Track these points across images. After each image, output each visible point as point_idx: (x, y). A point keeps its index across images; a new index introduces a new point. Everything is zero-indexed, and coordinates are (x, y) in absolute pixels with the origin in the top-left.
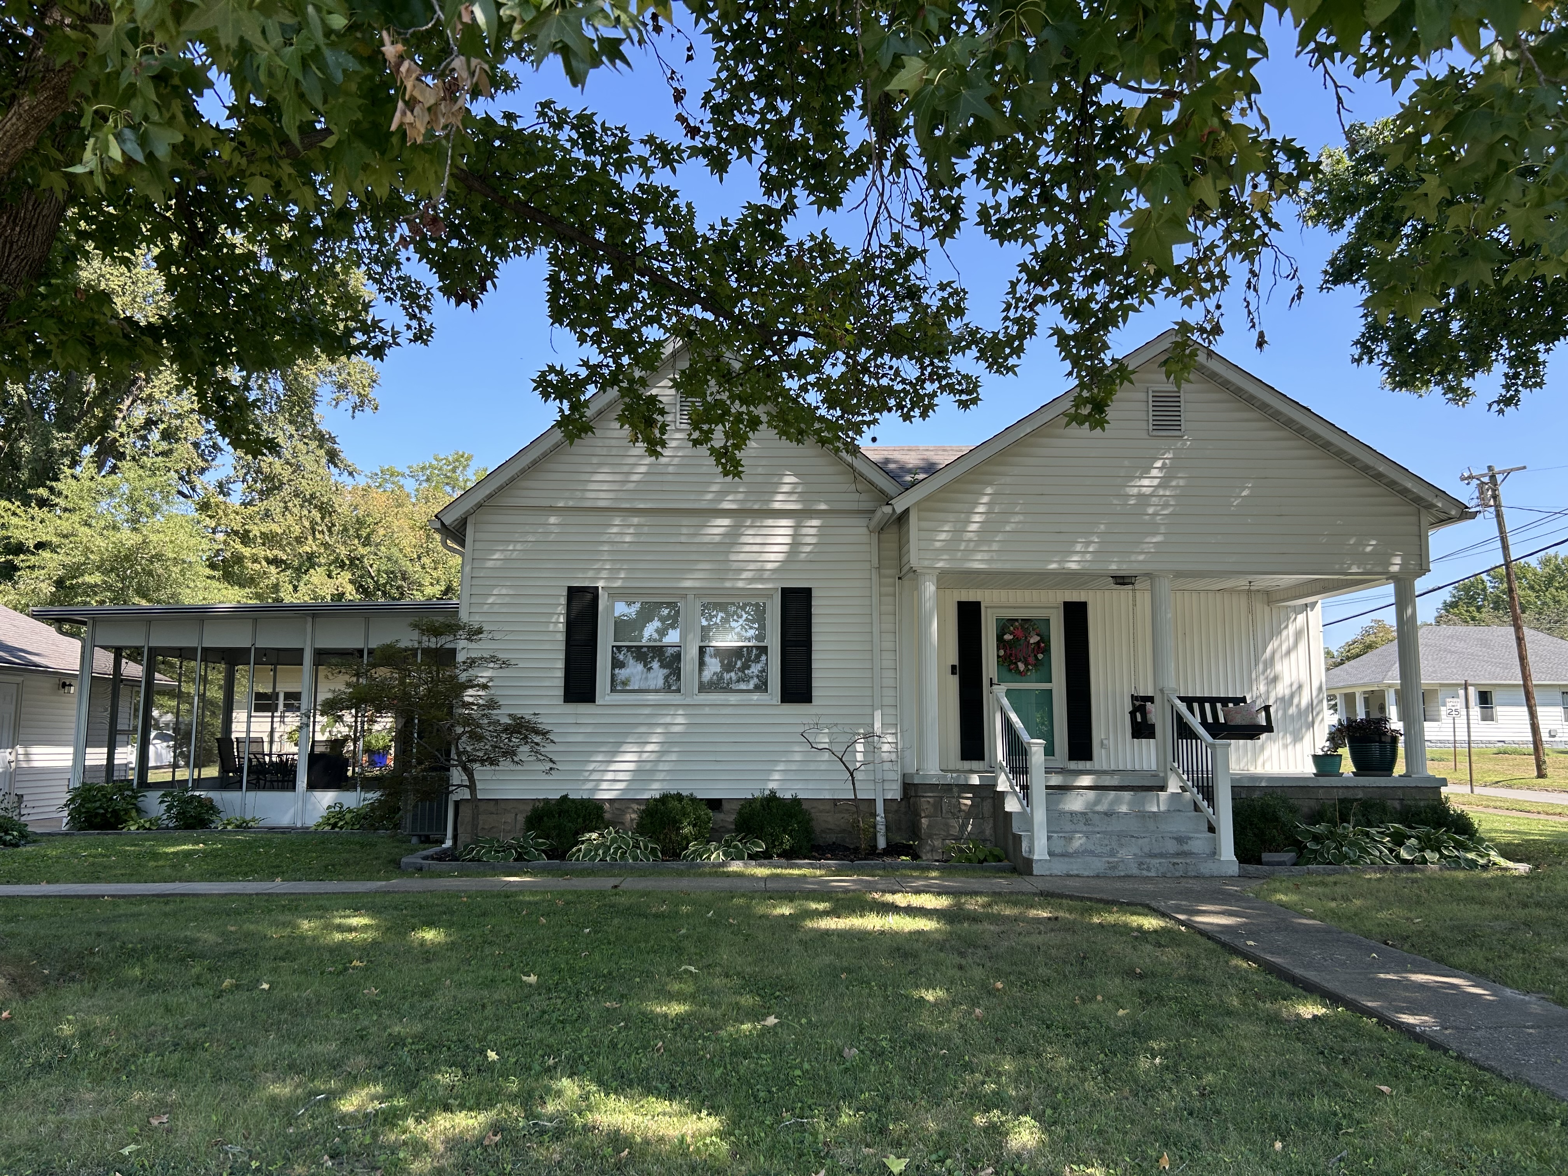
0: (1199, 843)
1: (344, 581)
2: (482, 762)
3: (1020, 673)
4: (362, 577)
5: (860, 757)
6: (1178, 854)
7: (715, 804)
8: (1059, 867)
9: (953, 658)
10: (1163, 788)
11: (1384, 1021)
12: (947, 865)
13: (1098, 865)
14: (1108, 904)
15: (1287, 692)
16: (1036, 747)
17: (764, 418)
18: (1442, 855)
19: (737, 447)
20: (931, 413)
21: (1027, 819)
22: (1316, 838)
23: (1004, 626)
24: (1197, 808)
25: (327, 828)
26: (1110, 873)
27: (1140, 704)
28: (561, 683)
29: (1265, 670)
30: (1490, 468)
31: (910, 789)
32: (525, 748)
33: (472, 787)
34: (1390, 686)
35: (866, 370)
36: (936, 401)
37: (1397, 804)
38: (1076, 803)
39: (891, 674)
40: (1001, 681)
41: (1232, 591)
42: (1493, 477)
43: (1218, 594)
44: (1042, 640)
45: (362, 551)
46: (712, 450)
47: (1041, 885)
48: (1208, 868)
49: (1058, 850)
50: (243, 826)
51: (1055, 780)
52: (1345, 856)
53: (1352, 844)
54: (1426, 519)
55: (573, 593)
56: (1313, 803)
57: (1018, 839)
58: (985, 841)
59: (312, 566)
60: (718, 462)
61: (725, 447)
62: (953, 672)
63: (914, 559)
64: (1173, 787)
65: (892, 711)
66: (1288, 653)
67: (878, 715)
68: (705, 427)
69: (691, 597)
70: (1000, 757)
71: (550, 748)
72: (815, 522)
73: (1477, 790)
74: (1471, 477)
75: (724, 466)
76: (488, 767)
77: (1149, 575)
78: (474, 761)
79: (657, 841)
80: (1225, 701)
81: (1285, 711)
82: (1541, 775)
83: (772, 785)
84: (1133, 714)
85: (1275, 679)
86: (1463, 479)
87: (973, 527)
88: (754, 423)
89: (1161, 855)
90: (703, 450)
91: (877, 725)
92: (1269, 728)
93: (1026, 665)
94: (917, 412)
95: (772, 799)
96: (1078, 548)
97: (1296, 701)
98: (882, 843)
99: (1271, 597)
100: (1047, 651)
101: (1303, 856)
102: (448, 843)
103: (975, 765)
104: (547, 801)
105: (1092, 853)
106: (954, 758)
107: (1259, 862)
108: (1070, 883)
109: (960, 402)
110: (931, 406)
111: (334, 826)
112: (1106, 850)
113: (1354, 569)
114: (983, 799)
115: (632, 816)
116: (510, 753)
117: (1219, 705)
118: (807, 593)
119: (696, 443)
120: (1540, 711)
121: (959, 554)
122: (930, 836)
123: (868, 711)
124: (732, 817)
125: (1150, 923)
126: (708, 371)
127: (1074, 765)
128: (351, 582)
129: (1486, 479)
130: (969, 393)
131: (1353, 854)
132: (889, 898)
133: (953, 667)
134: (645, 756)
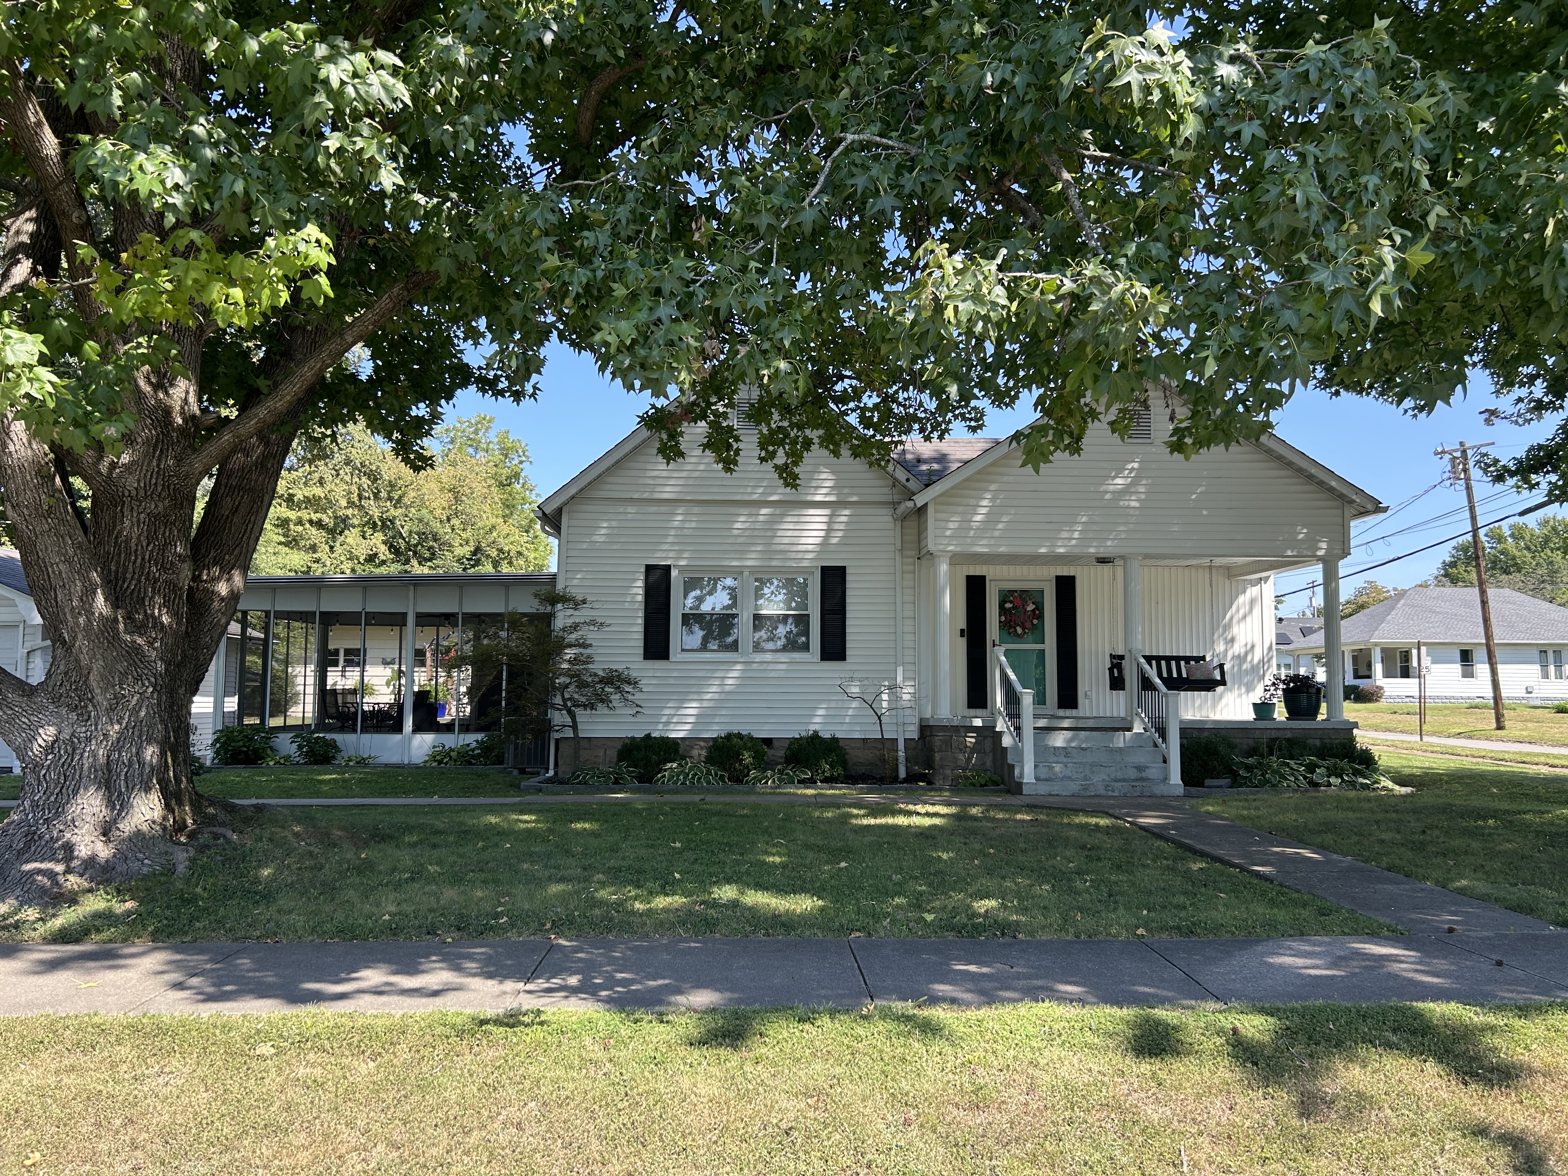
0: (1154, 772)
1: (377, 541)
2: (585, 706)
3: (1018, 636)
4: (394, 537)
5: (885, 704)
6: (1137, 780)
7: (768, 742)
8: (1043, 789)
9: (962, 623)
10: (1130, 729)
11: (1243, 869)
12: (956, 788)
13: (1073, 787)
14: (1076, 811)
15: (1243, 651)
16: (1027, 697)
17: (816, 441)
18: (1343, 780)
19: (795, 463)
20: (946, 436)
21: (1019, 752)
22: (1248, 768)
23: (1005, 596)
24: (1156, 745)
25: (435, 764)
26: (1083, 793)
27: (1117, 662)
28: (641, 644)
29: (1224, 631)
30: (1462, 444)
31: (926, 729)
32: (618, 696)
33: (574, 727)
34: (1376, 644)
35: (895, 400)
36: (951, 426)
37: (1318, 743)
38: (1059, 740)
39: (911, 637)
40: (1002, 642)
41: (1197, 567)
42: (1464, 452)
43: (1187, 570)
44: (1037, 608)
45: (393, 512)
46: (776, 467)
47: (1028, 801)
48: (1159, 789)
49: (1043, 776)
50: (362, 762)
51: (1042, 723)
52: (1268, 781)
53: (1275, 772)
54: (1349, 511)
55: (649, 569)
56: (1251, 742)
57: (1012, 767)
58: (985, 771)
59: (347, 527)
60: (781, 477)
61: (786, 464)
62: (962, 635)
63: (931, 545)
64: (1138, 728)
65: (911, 667)
66: (1244, 617)
67: (900, 670)
68: (771, 448)
69: (746, 573)
70: (999, 704)
71: (638, 696)
72: (847, 512)
73: (1425, 738)
74: (1443, 452)
75: (785, 479)
76: (589, 711)
77: (1122, 557)
78: (578, 706)
79: (725, 770)
80: (1187, 659)
81: (1240, 666)
82: (1500, 727)
83: (813, 728)
84: (1111, 670)
85: (1232, 640)
86: (1436, 453)
87: (978, 518)
88: (808, 444)
89: (1124, 780)
90: (769, 466)
91: (899, 679)
92: (1223, 682)
93: (1023, 628)
94: (935, 435)
95: (815, 736)
96: (1065, 535)
97: (1249, 658)
98: (902, 774)
99: (1231, 573)
100: (1041, 617)
101: (1236, 782)
102: (551, 773)
103: (979, 712)
104: (633, 738)
105: (1069, 778)
106: (962, 709)
107: (1202, 786)
108: (1051, 799)
109: (970, 427)
110: (947, 430)
111: (440, 762)
112: (1081, 776)
113: (1289, 553)
114: (985, 737)
115: (699, 753)
116: (605, 700)
117: (1182, 663)
118: (842, 571)
119: (762, 460)
120: (1501, 668)
121: (969, 541)
122: (942, 767)
123: (892, 667)
124: (781, 753)
125: (1103, 822)
126: (773, 405)
127: (1061, 712)
128: (384, 543)
129: (1458, 454)
130: (977, 420)
131: (1275, 779)
132: (911, 807)
133: (962, 631)
134: (705, 704)
